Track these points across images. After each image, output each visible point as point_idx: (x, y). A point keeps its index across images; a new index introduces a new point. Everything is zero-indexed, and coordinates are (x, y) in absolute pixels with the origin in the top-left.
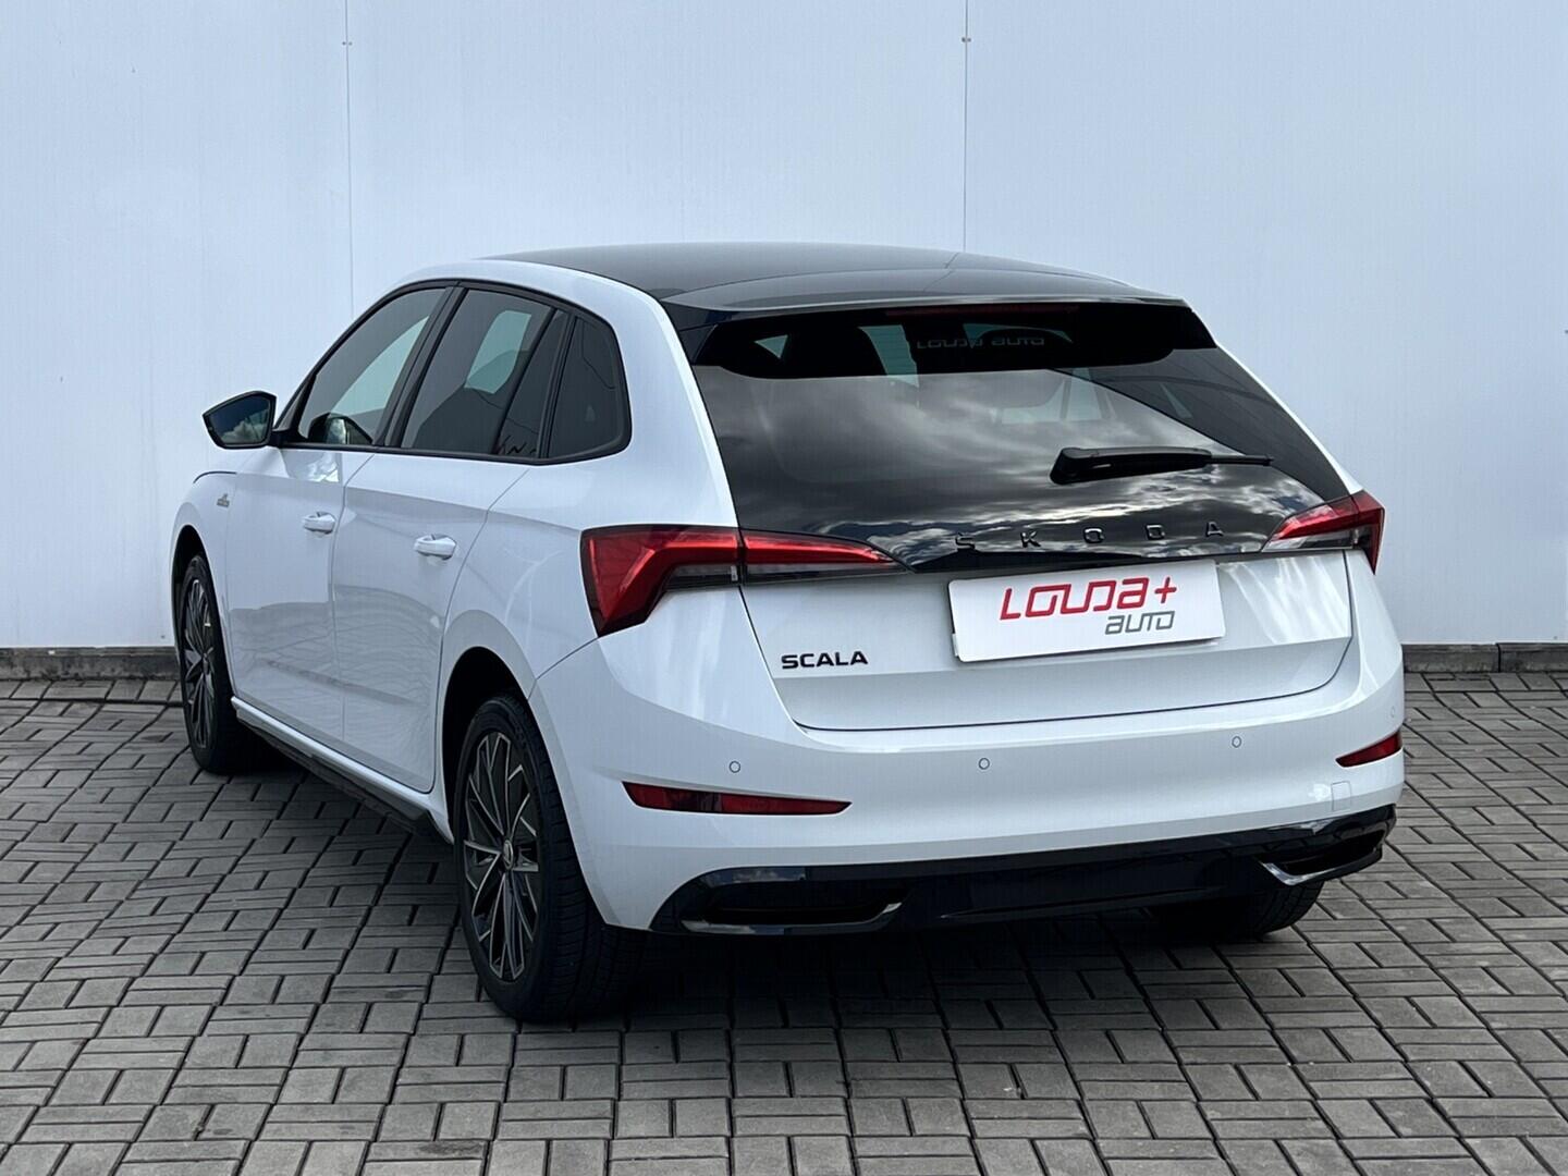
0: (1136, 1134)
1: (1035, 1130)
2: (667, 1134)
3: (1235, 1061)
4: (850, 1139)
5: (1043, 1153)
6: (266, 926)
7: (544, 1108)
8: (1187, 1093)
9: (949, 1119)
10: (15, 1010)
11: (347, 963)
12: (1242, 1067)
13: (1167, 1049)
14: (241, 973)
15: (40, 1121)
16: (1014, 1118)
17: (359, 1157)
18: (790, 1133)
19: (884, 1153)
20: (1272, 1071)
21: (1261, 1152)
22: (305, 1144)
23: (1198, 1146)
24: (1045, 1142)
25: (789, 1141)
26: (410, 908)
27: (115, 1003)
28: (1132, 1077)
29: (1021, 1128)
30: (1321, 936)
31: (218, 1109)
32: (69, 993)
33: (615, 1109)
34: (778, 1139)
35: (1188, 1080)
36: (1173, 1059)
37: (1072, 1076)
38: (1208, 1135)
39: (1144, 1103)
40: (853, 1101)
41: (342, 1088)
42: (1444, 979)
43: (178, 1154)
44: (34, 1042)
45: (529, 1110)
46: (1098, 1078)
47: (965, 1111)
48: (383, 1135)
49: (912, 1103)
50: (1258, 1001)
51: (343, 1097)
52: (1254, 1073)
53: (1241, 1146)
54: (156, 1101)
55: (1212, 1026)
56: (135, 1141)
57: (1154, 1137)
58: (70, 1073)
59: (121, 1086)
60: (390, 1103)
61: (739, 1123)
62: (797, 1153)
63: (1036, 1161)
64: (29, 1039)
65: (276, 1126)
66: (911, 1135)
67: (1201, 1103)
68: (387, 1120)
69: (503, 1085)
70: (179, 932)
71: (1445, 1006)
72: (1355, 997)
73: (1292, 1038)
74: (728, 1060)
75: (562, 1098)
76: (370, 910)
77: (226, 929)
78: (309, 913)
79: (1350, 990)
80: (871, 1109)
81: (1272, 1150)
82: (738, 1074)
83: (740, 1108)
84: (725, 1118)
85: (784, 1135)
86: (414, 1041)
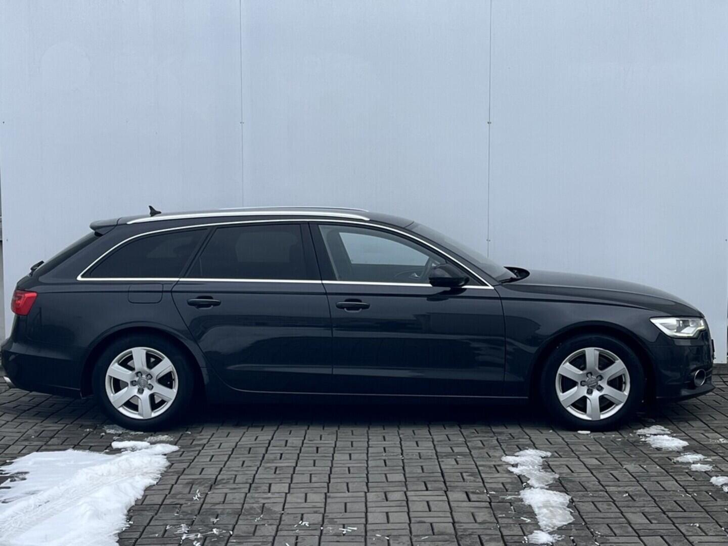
2: (386, 522)
4: (454, 523)
6: (226, 459)
11: (259, 471)
12: (595, 503)
14: (219, 474)
18: (431, 522)
26: (279, 455)
27: (174, 483)
30: (626, 463)
40: (454, 513)
42: (671, 476)
50: (601, 482)
53: (595, 526)
54: (196, 513)
55: (586, 490)
56: (192, 525)
58: (163, 506)
59: (182, 509)
62: (434, 527)
66: (476, 523)
70: (193, 461)
71: (670, 484)
72: (638, 481)
73: (614, 494)
74: (406, 500)
75: (346, 512)
76: (264, 455)
77: (210, 460)
78: (241, 456)
79: (636, 479)
80: (460, 515)
83: (412, 514)
84: (407, 517)
85: (428, 523)
86: (288, 495)
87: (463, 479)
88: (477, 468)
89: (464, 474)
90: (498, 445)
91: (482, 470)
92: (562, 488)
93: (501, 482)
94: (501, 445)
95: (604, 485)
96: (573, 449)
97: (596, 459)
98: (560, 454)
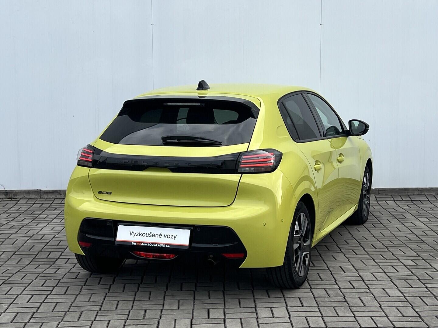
0: (398, 316)
1: (371, 314)
2: (272, 317)
3: (419, 296)
4: (322, 317)
5: (375, 320)
7: (237, 310)
8: (408, 304)
9: (347, 312)
10: (84, 286)
12: (421, 297)
13: (401, 293)
14: (144, 275)
15: (99, 315)
16: (364, 311)
17: (190, 324)
18: (306, 316)
19: (333, 321)
20: (430, 298)
21: (433, 320)
22: (174, 320)
23: (416, 319)
24: (375, 317)
25: (306, 317)
27: (112, 283)
28: (393, 301)
29: (366, 314)
31: (147, 310)
32: (98, 281)
33: (256, 310)
34: (303, 318)
35: (408, 301)
36: (403, 296)
37: (377, 300)
38: (418, 315)
39: (398, 307)
40: (320, 308)
41: (180, 305)
43: (140, 323)
44: (92, 294)
45: (232, 311)
46: (384, 301)
47: (351, 310)
48: (194, 317)
49: (336, 308)
50: (421, 280)
51: (181, 307)
52: (424, 299)
53: (427, 318)
54: (130, 309)
55: (411, 287)
56: (127, 320)
57: (403, 316)
58: (104, 302)
59: (119, 305)
60: (194, 309)
61: (290, 313)
62: (309, 321)
63: (373, 322)
64: (90, 293)
65: (164, 315)
66: (338, 316)
67: (413, 307)
68: (195, 314)
69: (224, 304)
73: (433, 290)
74: (283, 297)
75: (240, 307)
77: (136, 264)
80: (325, 310)
81: (435, 319)
82: (287, 301)
83: (290, 309)
84: (287, 312)
85: (304, 317)
86: (196, 293)
87: (321, 279)
88: (329, 269)
89: (321, 275)
90: (339, 249)
91: (333, 270)
92: (394, 285)
93: (348, 280)
94: (341, 250)
95: (424, 283)
96: (393, 253)
97: (411, 260)
98: (384, 256)
